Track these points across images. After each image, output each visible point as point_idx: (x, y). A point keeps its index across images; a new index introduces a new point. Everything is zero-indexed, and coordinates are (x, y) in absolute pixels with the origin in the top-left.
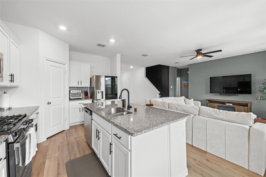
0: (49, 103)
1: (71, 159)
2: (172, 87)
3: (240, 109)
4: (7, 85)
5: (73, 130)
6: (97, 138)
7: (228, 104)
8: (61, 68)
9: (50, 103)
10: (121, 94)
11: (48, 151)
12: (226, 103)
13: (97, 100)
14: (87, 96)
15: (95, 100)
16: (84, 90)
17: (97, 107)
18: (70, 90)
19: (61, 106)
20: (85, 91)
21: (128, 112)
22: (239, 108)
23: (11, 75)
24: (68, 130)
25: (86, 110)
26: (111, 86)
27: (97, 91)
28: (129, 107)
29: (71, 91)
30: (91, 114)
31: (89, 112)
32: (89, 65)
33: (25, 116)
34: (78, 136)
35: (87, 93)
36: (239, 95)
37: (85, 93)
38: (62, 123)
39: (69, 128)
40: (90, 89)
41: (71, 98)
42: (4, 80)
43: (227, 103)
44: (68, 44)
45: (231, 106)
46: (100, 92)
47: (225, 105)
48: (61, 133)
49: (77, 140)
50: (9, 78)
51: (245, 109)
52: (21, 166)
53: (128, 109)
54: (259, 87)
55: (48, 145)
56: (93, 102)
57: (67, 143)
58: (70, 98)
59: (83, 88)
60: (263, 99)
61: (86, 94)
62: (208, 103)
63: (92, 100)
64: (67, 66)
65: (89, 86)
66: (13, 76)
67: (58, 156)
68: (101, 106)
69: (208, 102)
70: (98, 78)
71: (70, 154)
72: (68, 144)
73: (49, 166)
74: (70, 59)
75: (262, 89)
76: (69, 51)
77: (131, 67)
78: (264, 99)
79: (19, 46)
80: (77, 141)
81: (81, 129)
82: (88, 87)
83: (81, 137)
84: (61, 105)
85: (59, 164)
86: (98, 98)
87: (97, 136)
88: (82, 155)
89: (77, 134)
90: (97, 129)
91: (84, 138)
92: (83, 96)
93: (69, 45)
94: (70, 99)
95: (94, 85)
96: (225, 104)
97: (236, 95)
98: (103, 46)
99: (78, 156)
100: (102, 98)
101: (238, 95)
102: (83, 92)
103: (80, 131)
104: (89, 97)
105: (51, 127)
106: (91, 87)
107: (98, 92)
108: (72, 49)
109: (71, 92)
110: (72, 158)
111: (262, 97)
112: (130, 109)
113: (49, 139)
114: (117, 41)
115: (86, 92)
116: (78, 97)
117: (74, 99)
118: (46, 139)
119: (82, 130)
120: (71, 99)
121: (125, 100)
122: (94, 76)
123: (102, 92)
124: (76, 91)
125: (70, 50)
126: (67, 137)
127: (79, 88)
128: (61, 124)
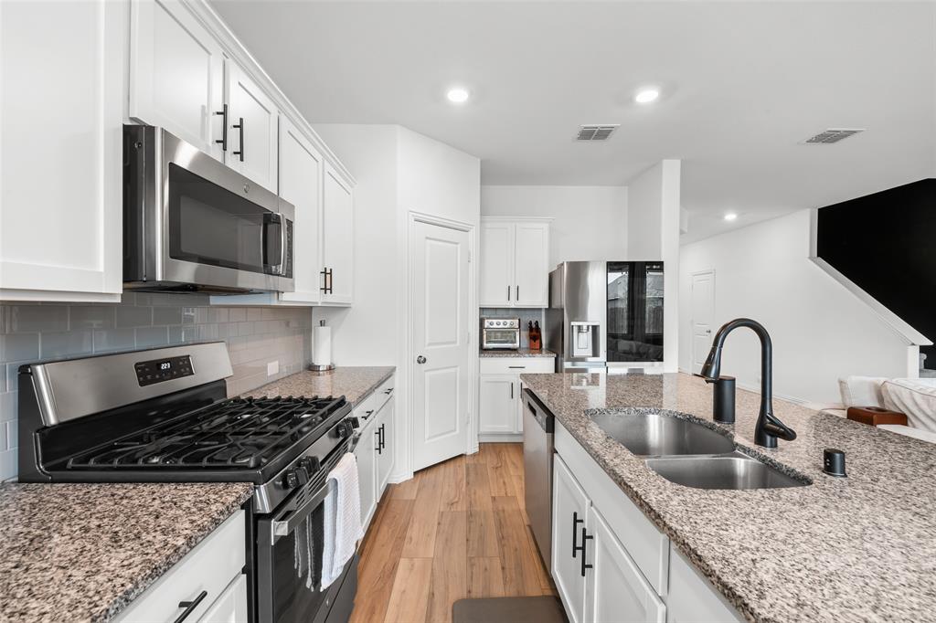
0: (422, 360)
1: (474, 595)
4: (317, 303)
5: (489, 460)
6: (574, 556)
8: (457, 243)
9: (425, 360)
10: (713, 351)
11: (411, 523)
13: (574, 360)
14: (538, 341)
15: (568, 361)
16: (527, 318)
17: (572, 387)
18: (483, 316)
19: (456, 373)
20: (530, 323)
21: (763, 459)
23: (325, 273)
24: (474, 455)
25: (529, 404)
26: (629, 305)
27: (572, 323)
28: (769, 431)
29: (486, 321)
30: (550, 428)
31: (542, 416)
32: (546, 226)
33: (342, 402)
34: (503, 494)
35: (538, 329)
37: (531, 329)
38: (458, 431)
39: (477, 450)
40: (547, 316)
41: (486, 345)
42: (296, 286)
44: (479, 160)
46: (585, 328)
48: (452, 462)
49: (500, 508)
50: (319, 281)
52: (310, 589)
53: (760, 440)
55: (414, 498)
56: (556, 371)
57: (467, 512)
58: (481, 345)
59: (523, 312)
61: (534, 333)
63: (556, 360)
64: (473, 236)
65: (546, 305)
66: (331, 274)
67: (433, 559)
68: (588, 384)
70: (577, 271)
71: (472, 565)
72: (470, 516)
73: (404, 591)
74: (484, 212)
76: (479, 186)
77: (731, 217)
79: (352, 187)
80: (498, 514)
81: (514, 464)
82: (540, 309)
83: (514, 498)
84: (453, 370)
85: (432, 595)
86: (577, 353)
87: (575, 548)
88: (511, 592)
89: (502, 481)
90: (575, 514)
91: (522, 505)
92: (521, 340)
93: (481, 162)
94: (483, 350)
95: (562, 300)
98: (603, 134)
99: (498, 590)
100: (595, 354)
102: (522, 326)
103: (512, 471)
104: (544, 347)
105: (427, 436)
106: (550, 309)
107: (580, 328)
108: (491, 174)
109: (487, 324)
110: (478, 592)
112: (774, 445)
113: (420, 475)
114: (668, 91)
115: (534, 326)
116: (506, 342)
117: (494, 349)
118: (412, 477)
119: (517, 468)
120: (485, 350)
121: (734, 380)
122: (562, 264)
123: (595, 329)
124: (502, 321)
125: (482, 183)
126: (468, 483)
127: (511, 312)
128: (454, 433)
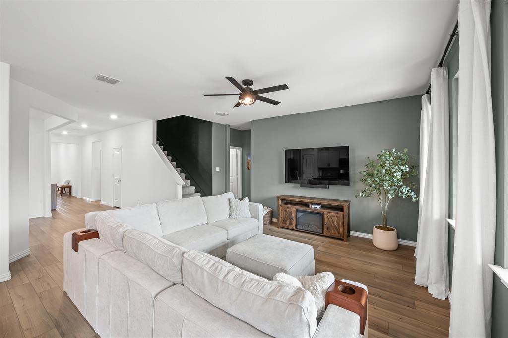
2: (218, 169)
3: (332, 216)
7: (313, 206)
12: (310, 204)
22: (330, 214)
36: (331, 187)
43: (312, 204)
45: (317, 210)
47: (307, 209)
51: (339, 217)
54: (360, 173)
60: (365, 196)
62: (281, 205)
69: (280, 203)
75: (364, 176)
77: (114, 117)
78: (368, 196)
96: (309, 207)
97: (326, 188)
101: (329, 188)
111: (364, 192)
